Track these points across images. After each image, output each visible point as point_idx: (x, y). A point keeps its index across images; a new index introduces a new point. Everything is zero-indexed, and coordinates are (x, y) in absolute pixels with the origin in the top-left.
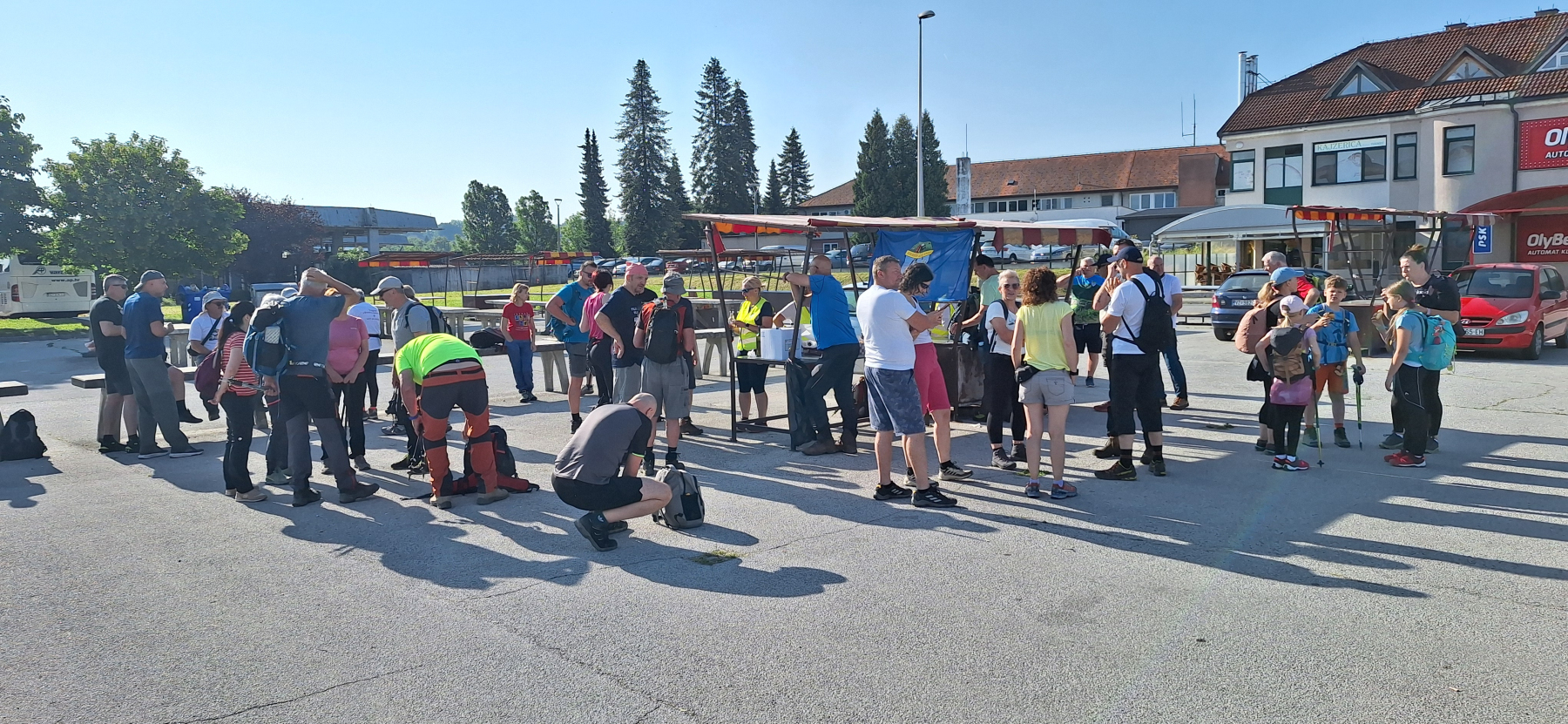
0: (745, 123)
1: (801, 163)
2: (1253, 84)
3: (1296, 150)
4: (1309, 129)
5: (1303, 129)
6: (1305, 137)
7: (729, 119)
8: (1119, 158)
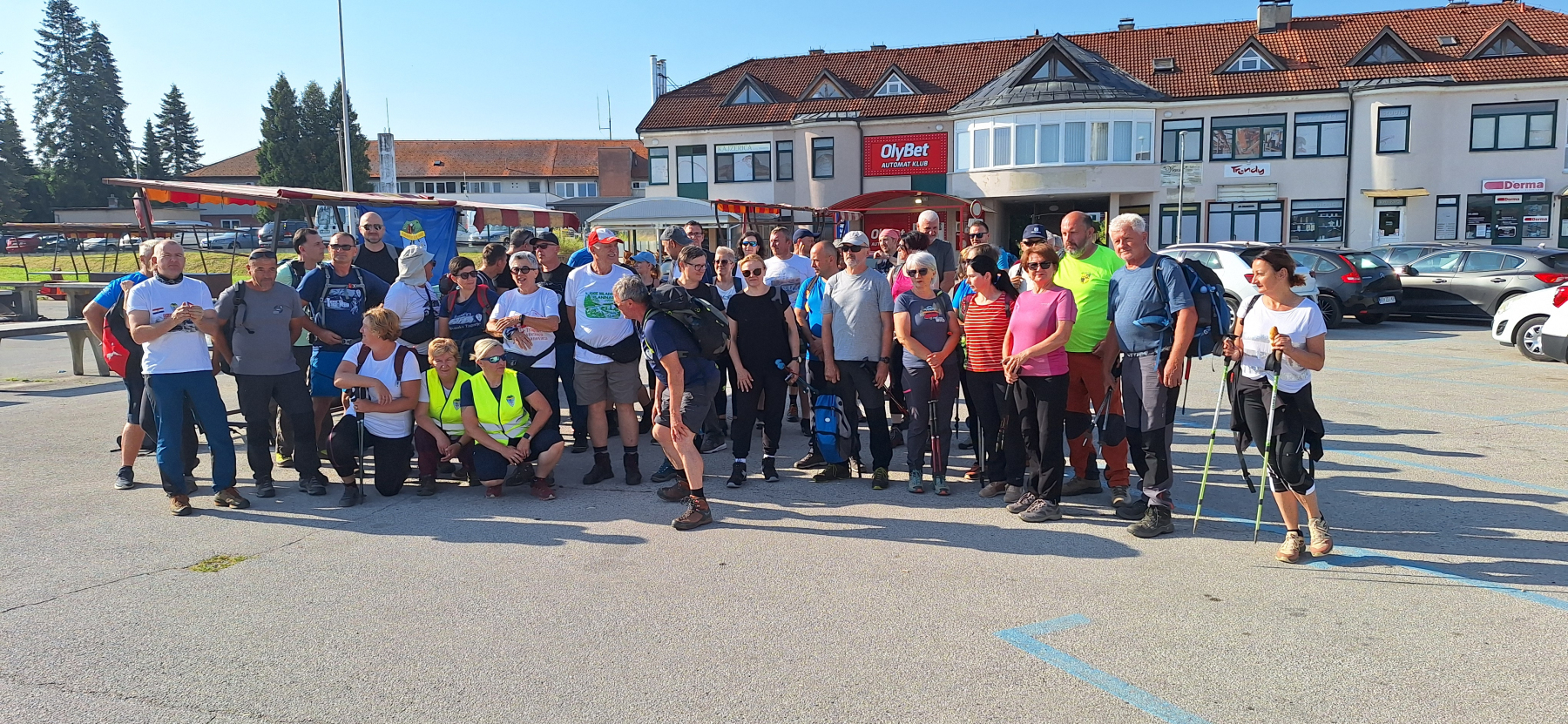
0: (109, 74)
1: (187, 126)
2: (664, 86)
3: (701, 150)
4: (711, 131)
5: (707, 131)
6: (708, 138)
7: (85, 66)
8: (543, 145)
